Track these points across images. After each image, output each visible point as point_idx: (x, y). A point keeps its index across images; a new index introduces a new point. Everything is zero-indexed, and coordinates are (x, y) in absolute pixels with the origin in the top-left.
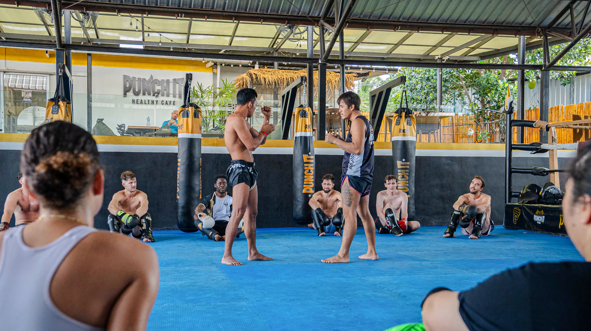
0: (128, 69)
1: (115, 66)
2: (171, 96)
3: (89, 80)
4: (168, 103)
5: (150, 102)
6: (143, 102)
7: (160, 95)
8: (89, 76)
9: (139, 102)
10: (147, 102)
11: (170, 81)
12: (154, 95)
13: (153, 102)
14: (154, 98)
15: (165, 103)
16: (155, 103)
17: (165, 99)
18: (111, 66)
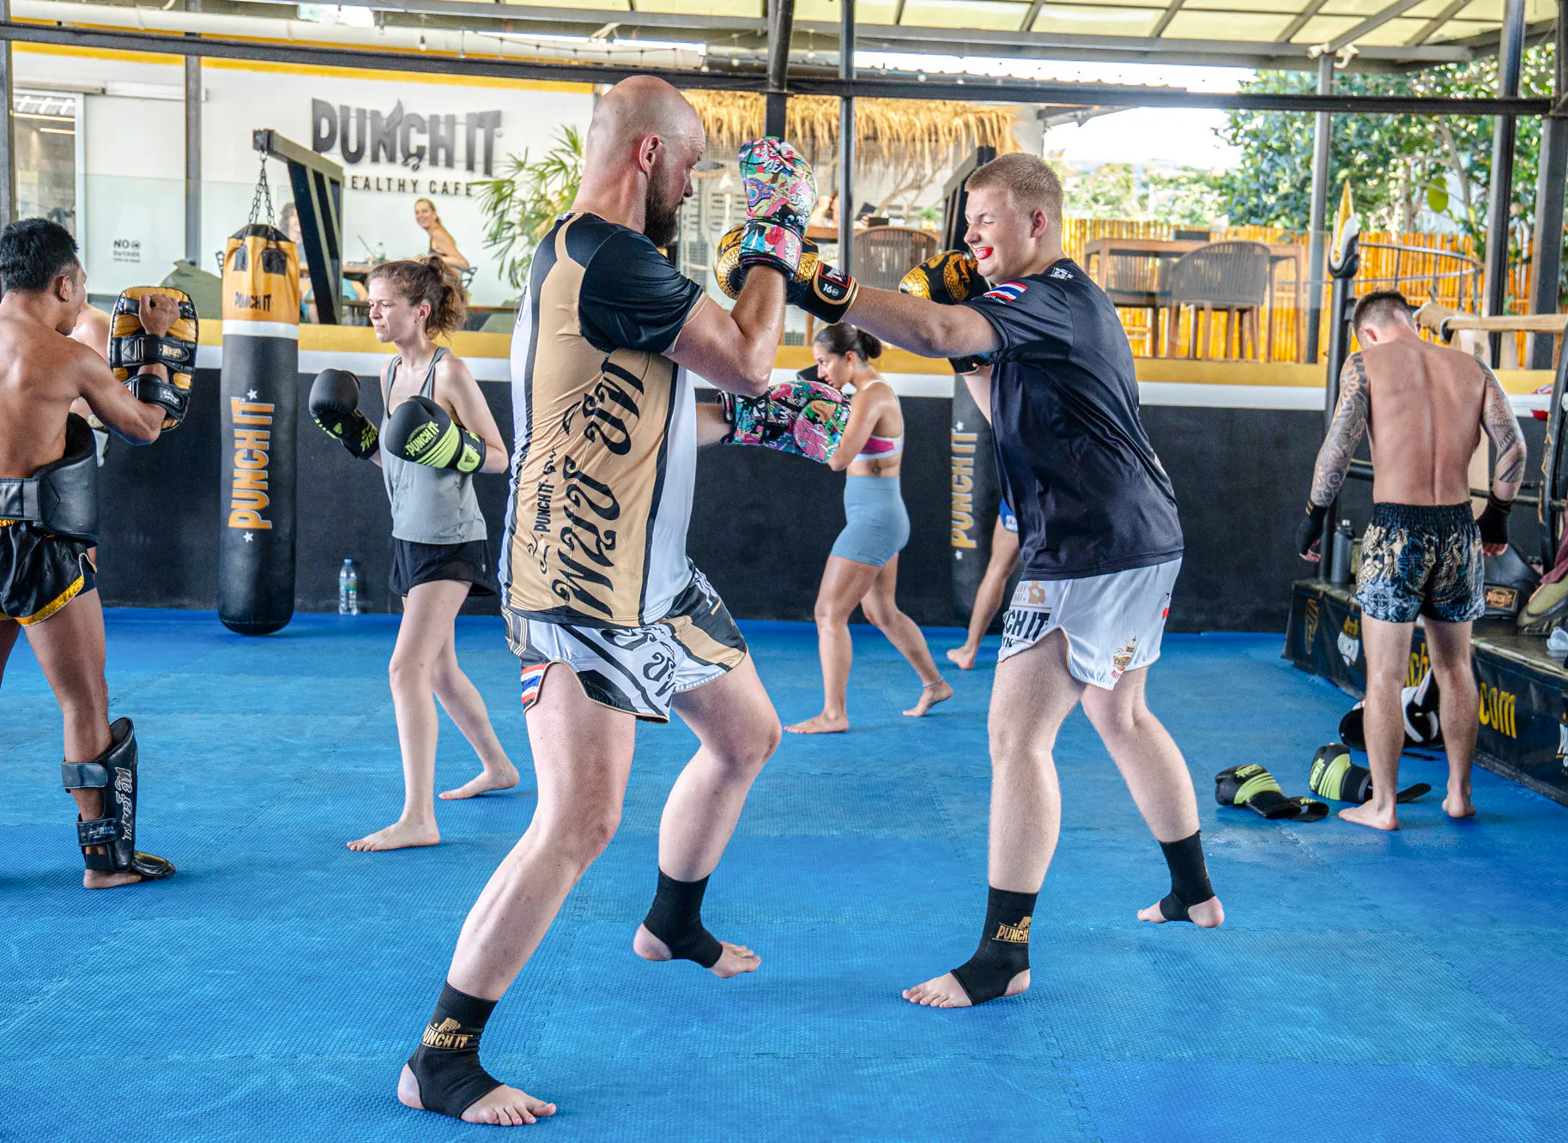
0: (328, 79)
1: (286, 71)
2: (461, 165)
3: (192, 114)
4: (451, 189)
5: (395, 186)
6: (373, 185)
7: (425, 163)
8: (192, 103)
9: (360, 184)
10: (384, 185)
11: (458, 120)
12: (405, 163)
13: (402, 186)
14: (405, 173)
15: (439, 188)
16: (409, 187)
17: (441, 174)
18: (272, 69)
